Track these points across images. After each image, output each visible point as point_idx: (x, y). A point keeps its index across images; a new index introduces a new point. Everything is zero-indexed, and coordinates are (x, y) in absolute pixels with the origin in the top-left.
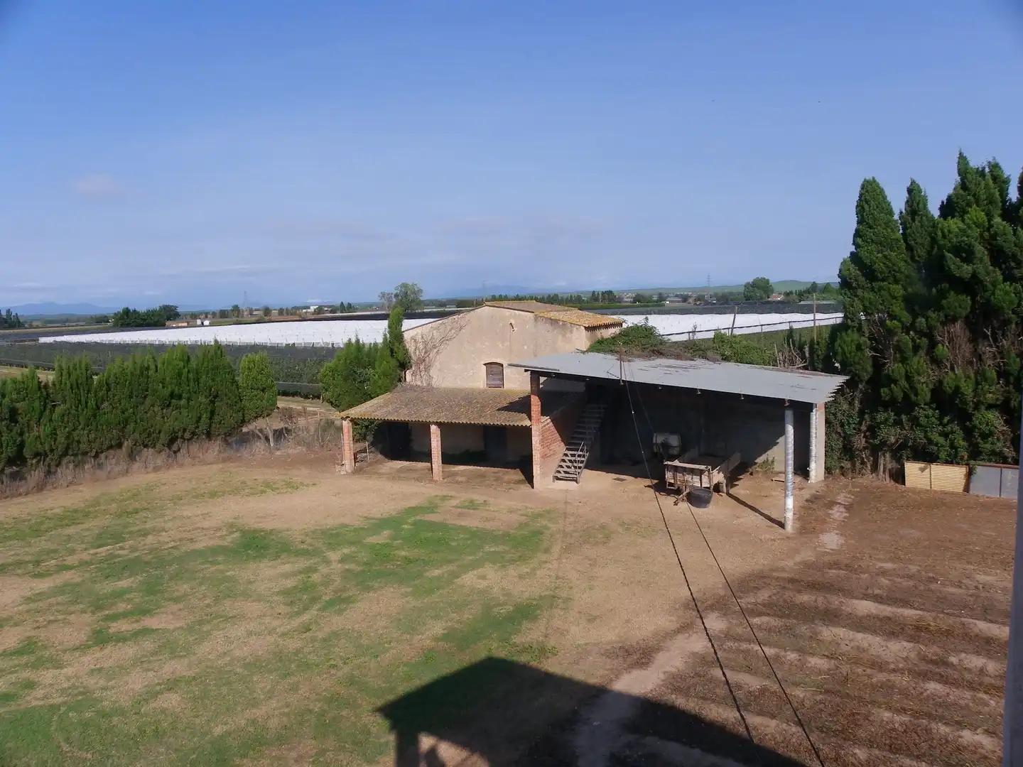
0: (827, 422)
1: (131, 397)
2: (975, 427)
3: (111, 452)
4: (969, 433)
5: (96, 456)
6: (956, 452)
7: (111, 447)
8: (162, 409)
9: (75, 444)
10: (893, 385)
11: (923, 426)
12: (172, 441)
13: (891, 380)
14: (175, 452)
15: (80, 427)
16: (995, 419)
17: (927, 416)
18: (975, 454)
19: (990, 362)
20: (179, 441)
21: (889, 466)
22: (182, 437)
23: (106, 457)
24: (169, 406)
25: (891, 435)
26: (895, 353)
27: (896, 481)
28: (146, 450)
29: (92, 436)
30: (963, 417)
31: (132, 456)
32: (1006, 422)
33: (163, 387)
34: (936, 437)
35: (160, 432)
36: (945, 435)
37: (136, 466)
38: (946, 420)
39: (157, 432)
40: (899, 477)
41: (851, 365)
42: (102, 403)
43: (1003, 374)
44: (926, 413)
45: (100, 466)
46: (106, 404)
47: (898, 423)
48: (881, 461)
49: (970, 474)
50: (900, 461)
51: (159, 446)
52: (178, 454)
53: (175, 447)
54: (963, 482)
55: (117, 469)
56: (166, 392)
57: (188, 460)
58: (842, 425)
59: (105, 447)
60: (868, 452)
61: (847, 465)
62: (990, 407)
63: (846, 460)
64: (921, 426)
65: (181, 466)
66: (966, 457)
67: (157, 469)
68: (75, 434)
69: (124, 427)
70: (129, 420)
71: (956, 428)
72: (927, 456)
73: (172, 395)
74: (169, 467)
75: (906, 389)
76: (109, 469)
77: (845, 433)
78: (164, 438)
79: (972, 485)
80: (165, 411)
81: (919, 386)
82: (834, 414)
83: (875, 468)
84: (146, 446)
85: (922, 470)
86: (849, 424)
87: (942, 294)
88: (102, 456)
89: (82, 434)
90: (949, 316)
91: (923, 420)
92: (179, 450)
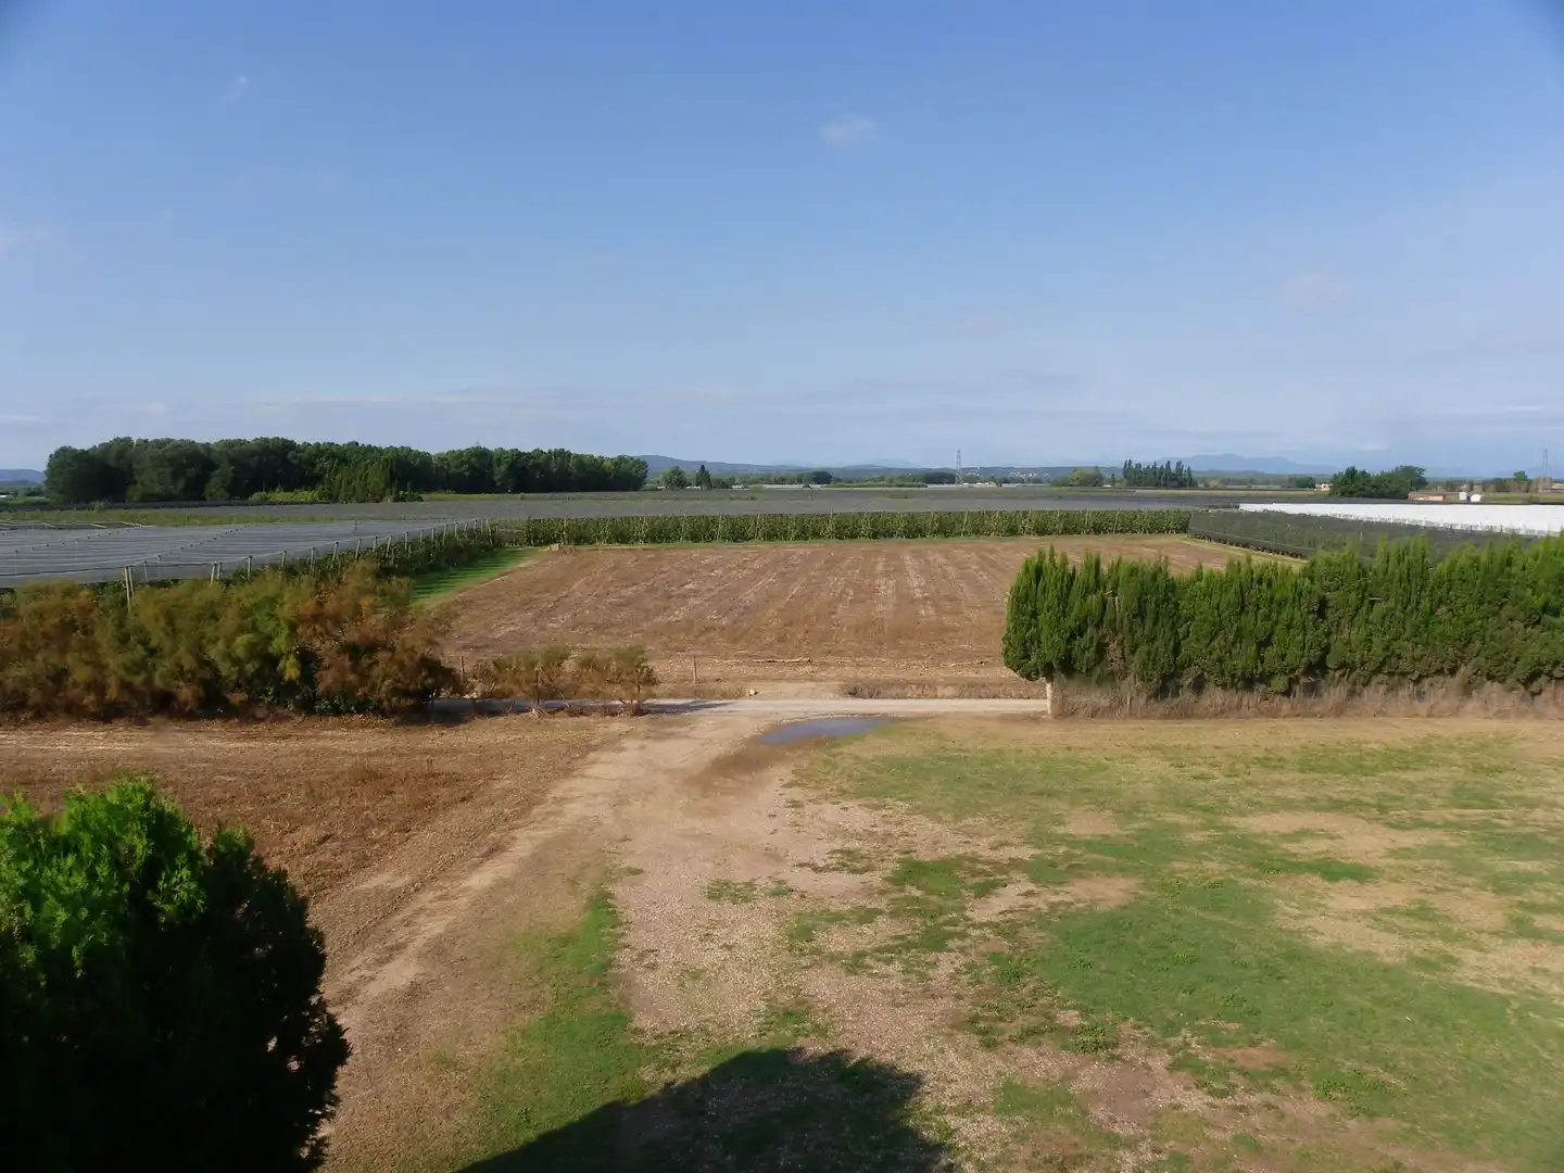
1: (1481, 603)
3: (1441, 678)
5: (1417, 682)
7: (1439, 672)
8: (1526, 627)
9: (1394, 660)
12: (1534, 676)
14: (1533, 694)
15: (1404, 636)
20: (1543, 679)
22: (1550, 674)
23: (1431, 685)
24: (1538, 622)
28: (1489, 683)
29: (1418, 653)
31: (1467, 689)
33: (1533, 594)
35: (1517, 660)
37: (1472, 705)
39: (1513, 659)
42: (1438, 607)
45: (1420, 695)
46: (1443, 609)
51: (1510, 681)
52: (1536, 697)
53: (1534, 687)
55: (1445, 704)
56: (1538, 602)
57: (1552, 710)
59: (1433, 669)
65: (1540, 716)
67: (1502, 715)
68: (1395, 645)
69: (1465, 646)
70: (1474, 636)
73: (1545, 609)
74: (1521, 715)
76: (1432, 702)
78: (1522, 670)
80: (1529, 629)
84: (1491, 678)
88: (1426, 682)
89: (1406, 648)
92: (1540, 693)
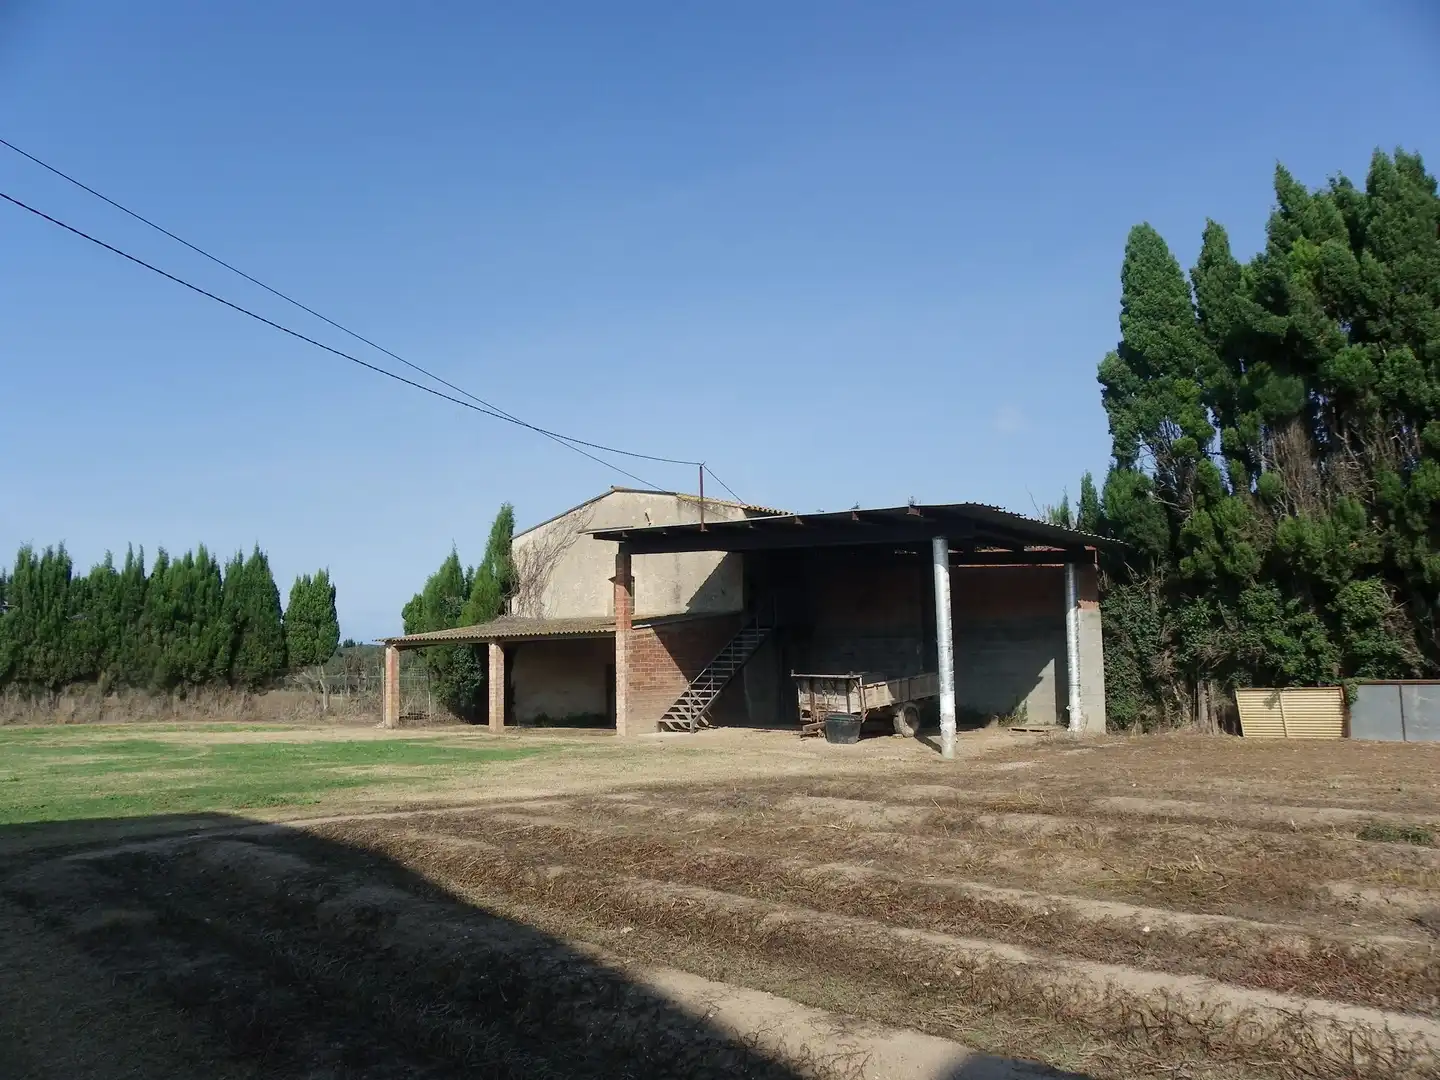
0: (1106, 633)
2: (1341, 611)
4: (1333, 621)
6: (1318, 662)
9: (24, 665)
10: (1196, 550)
11: (1256, 620)
13: (1193, 541)
15: (34, 642)
16: (1373, 595)
17: (1260, 602)
18: (1353, 666)
19: (1352, 489)
21: (1215, 704)
25: (1208, 645)
26: (1196, 495)
27: (1230, 731)
29: (51, 656)
30: (1321, 595)
32: (1398, 599)
34: (1278, 637)
36: (1295, 631)
38: (1292, 604)
40: (1231, 721)
41: (1128, 524)
43: (1377, 508)
44: (1261, 597)
47: (1217, 621)
48: (1203, 697)
49: (1347, 703)
50: (1229, 691)
54: (1338, 719)
58: (1134, 640)
59: (69, 676)
60: (1182, 684)
61: (1151, 712)
62: (1363, 571)
63: (1147, 702)
64: (1254, 620)
66: (1336, 671)
68: (27, 650)
71: (1310, 615)
72: (1270, 677)
75: (1216, 552)
77: (1139, 652)
79: (1353, 723)
81: (1237, 547)
82: (1118, 619)
83: (1195, 715)
85: (1270, 704)
86: (1143, 634)
87: (1258, 380)
89: (37, 653)
90: (1272, 415)
91: (1255, 610)
